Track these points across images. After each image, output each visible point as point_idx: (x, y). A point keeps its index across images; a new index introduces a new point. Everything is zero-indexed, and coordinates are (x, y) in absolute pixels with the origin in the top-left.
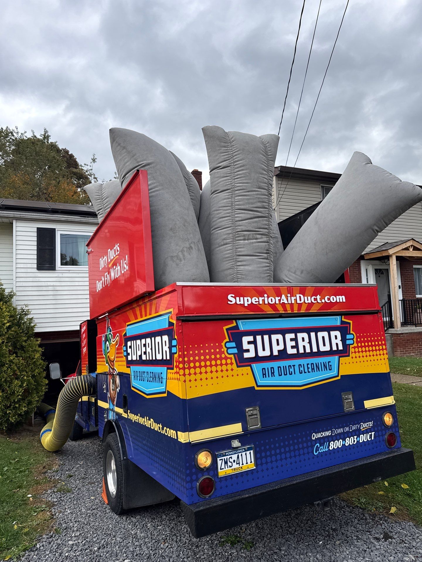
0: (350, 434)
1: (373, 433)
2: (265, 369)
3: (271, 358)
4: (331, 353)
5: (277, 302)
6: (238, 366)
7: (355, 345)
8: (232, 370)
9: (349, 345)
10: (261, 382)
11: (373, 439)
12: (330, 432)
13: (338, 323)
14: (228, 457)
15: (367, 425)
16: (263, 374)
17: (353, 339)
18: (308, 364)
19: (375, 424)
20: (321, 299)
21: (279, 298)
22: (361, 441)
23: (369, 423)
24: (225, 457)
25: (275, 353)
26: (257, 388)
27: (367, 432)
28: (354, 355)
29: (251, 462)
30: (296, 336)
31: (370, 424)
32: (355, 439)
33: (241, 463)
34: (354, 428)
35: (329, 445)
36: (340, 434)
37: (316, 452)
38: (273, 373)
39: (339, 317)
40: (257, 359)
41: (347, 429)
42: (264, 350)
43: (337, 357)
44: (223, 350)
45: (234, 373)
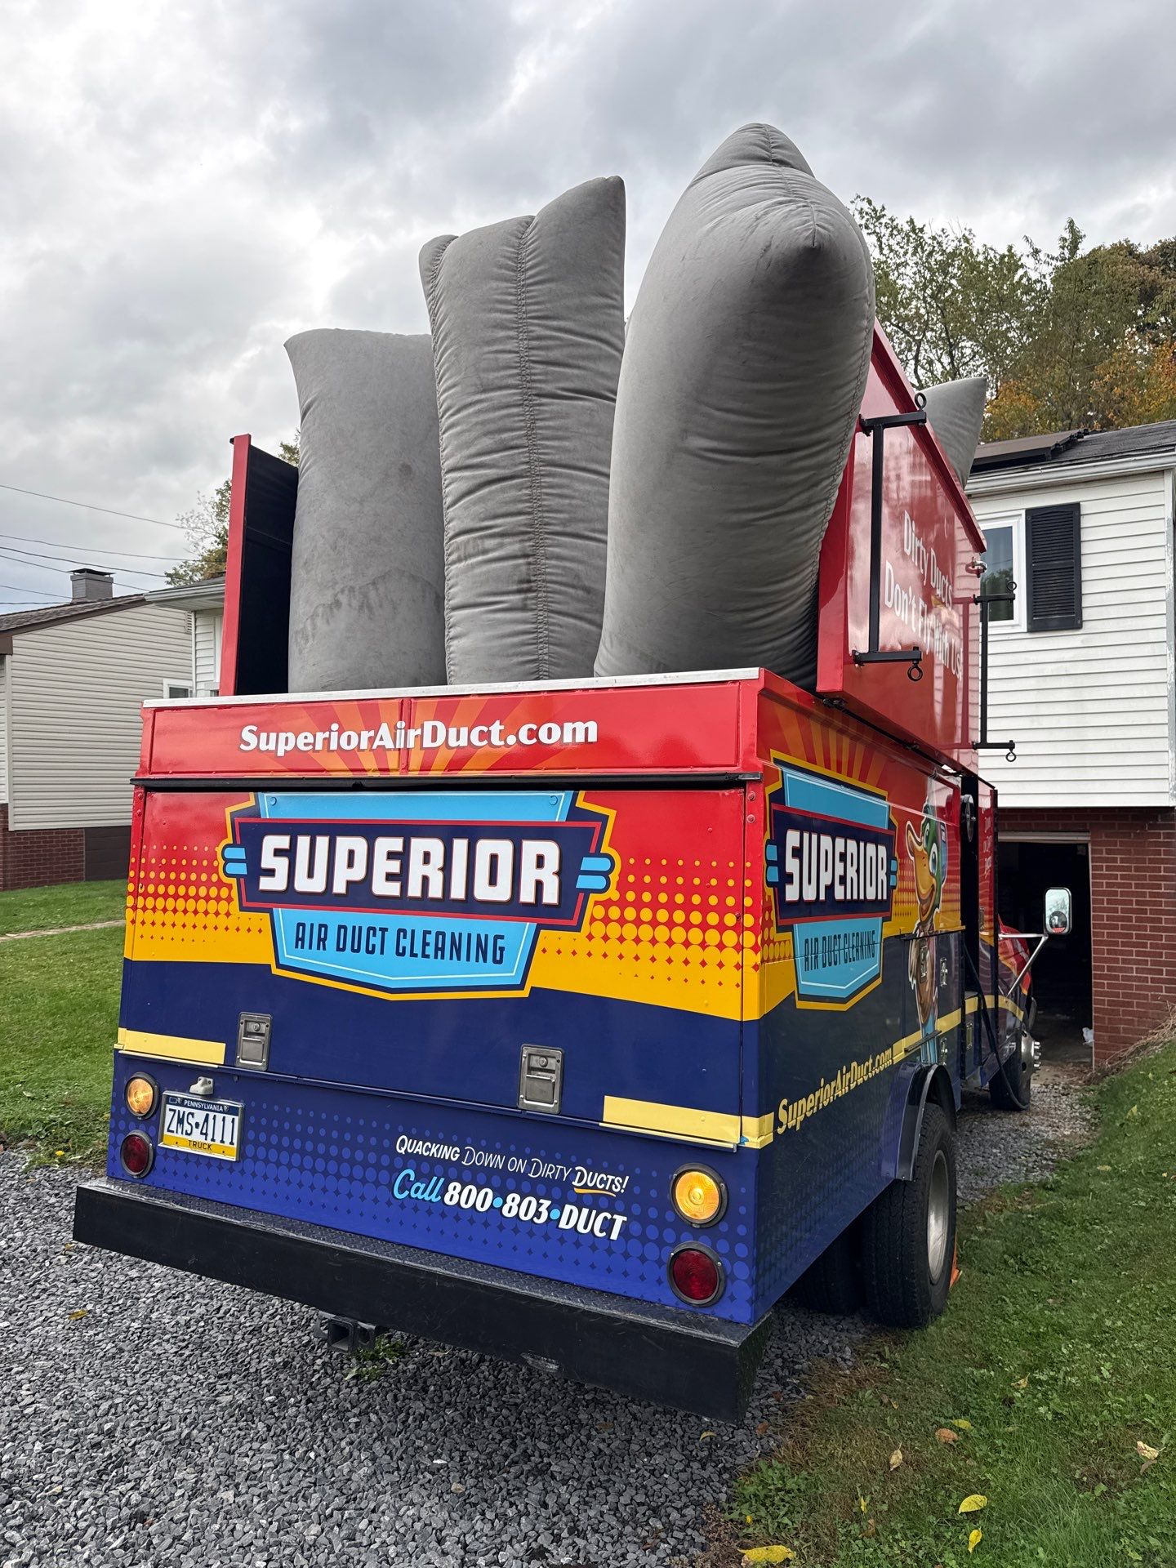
0: (526, 1186)
1: (620, 1220)
2: (303, 925)
3: (326, 899)
4: (512, 909)
5: (364, 745)
6: (242, 909)
7: (613, 894)
8: (228, 914)
9: (587, 892)
10: (287, 957)
11: (614, 1236)
12: (456, 1152)
13: (559, 815)
14: (188, 1110)
15: (602, 1181)
16: (298, 939)
17: (606, 875)
18: (426, 933)
19: (637, 1190)
20: (503, 735)
21: (372, 733)
22: (562, 1225)
23: (611, 1177)
24: (182, 1109)
25: (339, 887)
26: (275, 971)
27: (595, 1203)
28: (598, 929)
29: (232, 1143)
30: (407, 846)
31: (613, 1181)
32: (543, 1209)
33: (210, 1137)
34: (547, 1171)
35: (444, 1190)
36: (489, 1171)
37: (401, 1191)
38: (322, 941)
39: (564, 796)
40: (290, 897)
41: (520, 1165)
42: (310, 875)
43: (529, 927)
44: (215, 864)
45: (231, 922)
